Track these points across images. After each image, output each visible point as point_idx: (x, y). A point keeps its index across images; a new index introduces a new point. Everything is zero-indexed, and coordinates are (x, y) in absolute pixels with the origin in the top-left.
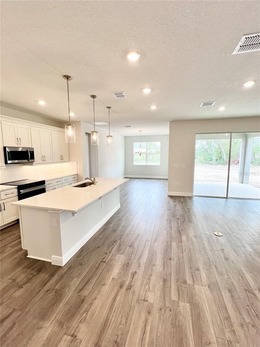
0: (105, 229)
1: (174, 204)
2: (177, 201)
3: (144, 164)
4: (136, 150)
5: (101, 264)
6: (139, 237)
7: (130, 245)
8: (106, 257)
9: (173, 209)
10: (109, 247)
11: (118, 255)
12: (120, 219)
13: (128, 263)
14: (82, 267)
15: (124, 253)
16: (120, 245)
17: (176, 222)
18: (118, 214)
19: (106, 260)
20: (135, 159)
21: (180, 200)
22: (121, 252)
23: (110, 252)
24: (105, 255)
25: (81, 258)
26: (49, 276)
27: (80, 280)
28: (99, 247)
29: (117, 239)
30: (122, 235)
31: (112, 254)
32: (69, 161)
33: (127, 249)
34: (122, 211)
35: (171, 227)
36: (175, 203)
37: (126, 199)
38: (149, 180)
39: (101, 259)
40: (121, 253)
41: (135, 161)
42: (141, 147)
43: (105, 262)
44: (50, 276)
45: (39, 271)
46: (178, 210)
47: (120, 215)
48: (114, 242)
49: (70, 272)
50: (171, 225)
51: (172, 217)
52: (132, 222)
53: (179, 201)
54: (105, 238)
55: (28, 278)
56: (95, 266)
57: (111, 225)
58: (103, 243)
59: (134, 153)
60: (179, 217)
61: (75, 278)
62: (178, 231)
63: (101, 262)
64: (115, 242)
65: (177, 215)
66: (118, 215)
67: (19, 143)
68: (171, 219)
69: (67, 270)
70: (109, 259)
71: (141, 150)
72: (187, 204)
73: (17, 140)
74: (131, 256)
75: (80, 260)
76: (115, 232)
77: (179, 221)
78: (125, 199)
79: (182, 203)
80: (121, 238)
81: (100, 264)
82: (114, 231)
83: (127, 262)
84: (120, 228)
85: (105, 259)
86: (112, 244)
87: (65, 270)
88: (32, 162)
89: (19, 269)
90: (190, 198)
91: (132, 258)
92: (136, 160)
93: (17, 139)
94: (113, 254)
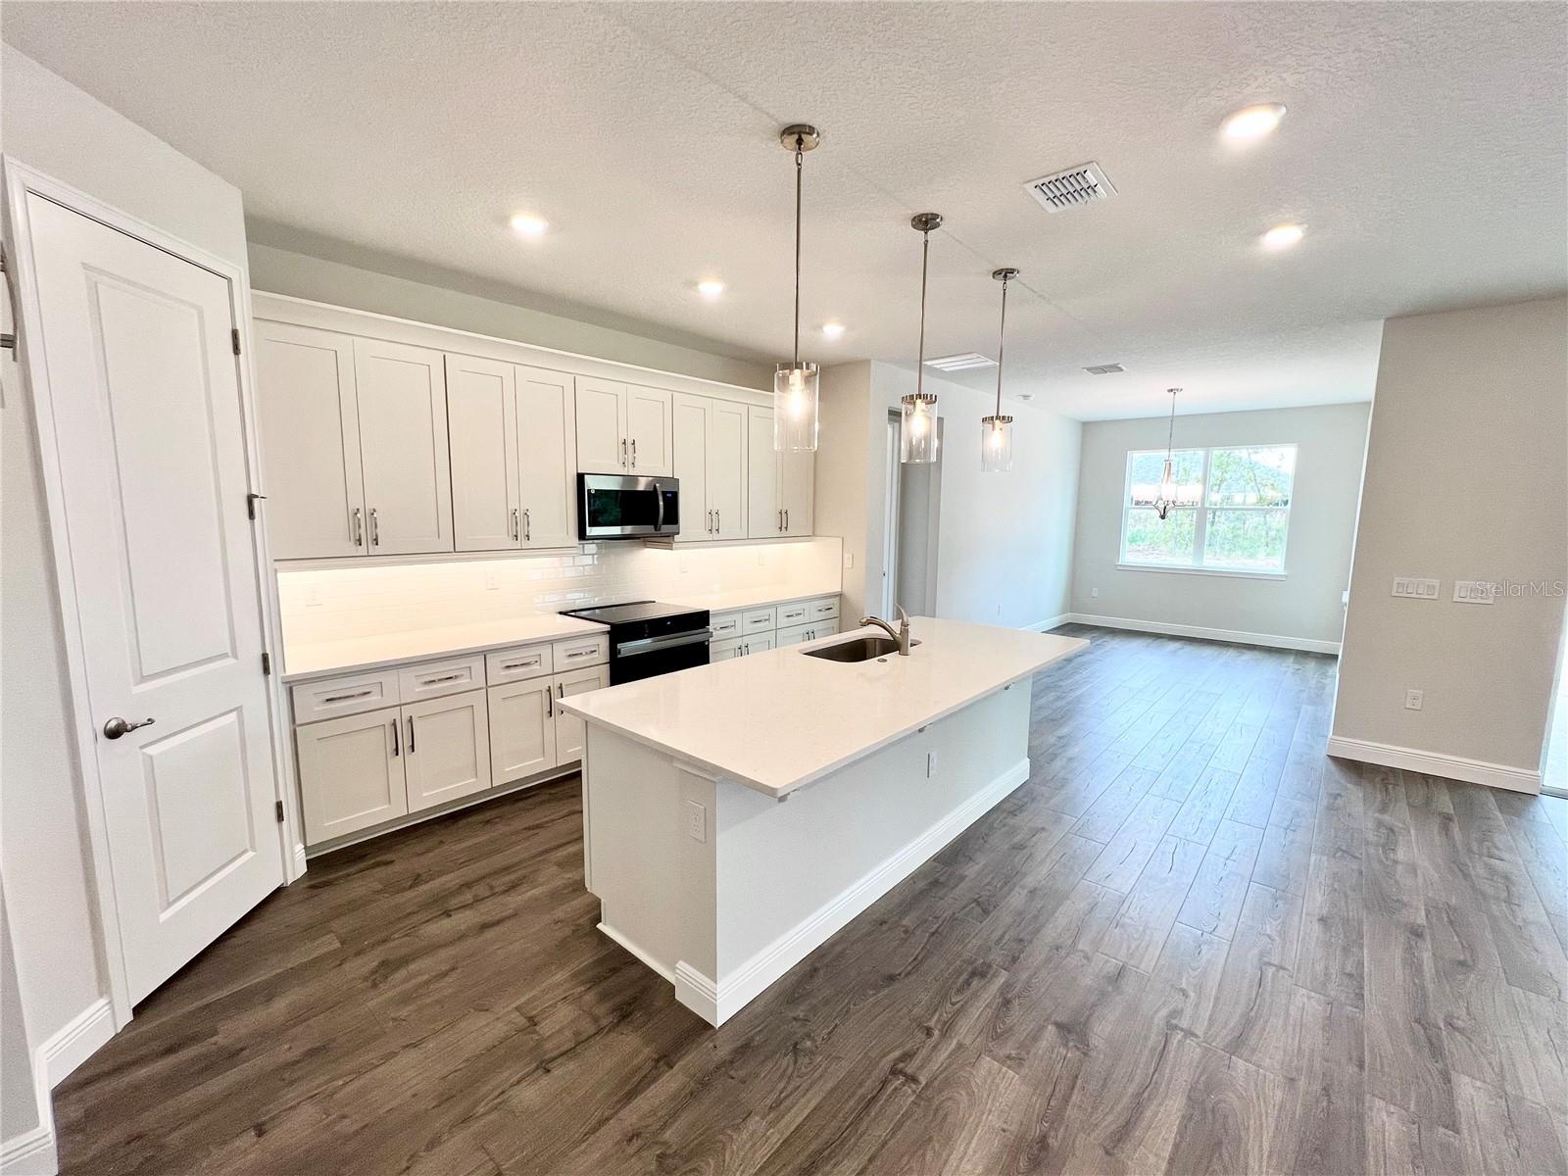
0: (935, 883)
1: (1380, 824)
2: (1403, 806)
3: (1183, 560)
4: (1137, 490)
5: (890, 1089)
6: (1129, 987)
7: (1062, 1018)
8: (924, 1052)
9: (1372, 851)
10: (943, 996)
11: (986, 1061)
12: (1020, 847)
13: (1043, 1142)
14: (796, 1062)
15: (1026, 1064)
16: (1007, 1003)
17: (1398, 953)
18: (1013, 813)
19: (922, 1067)
20: (1129, 534)
21: (1428, 802)
22: (1009, 1048)
23: (947, 1029)
24: (921, 1036)
25: (802, 1015)
26: (656, 1056)
27: (776, 1138)
28: (891, 979)
29: (996, 957)
30: (1021, 940)
31: (953, 1046)
32: (813, 534)
33: (1044, 1044)
34: (1033, 800)
35: (1356, 978)
36: (1386, 818)
37: (1065, 741)
38: (1208, 652)
39: (897, 1054)
40: (1009, 1057)
41: (1127, 544)
42: (1173, 477)
43: (914, 1079)
44: (657, 1061)
45: (624, 1014)
46: (1413, 869)
47: (1023, 821)
48: (973, 974)
49: (742, 1073)
50: (1360, 964)
51: (1366, 906)
52: (1089, 877)
53: (1424, 810)
54: (933, 934)
55: (577, 1034)
56: (861, 1085)
57: (971, 870)
58: (918, 963)
59: (1127, 503)
60: (1421, 919)
61: (757, 1118)
62: (1416, 1026)
63: (895, 1072)
64: (981, 972)
65: (1405, 899)
66: (1012, 821)
67: (631, 461)
68: (1360, 923)
69: (729, 1058)
70: (934, 1066)
71: (1169, 491)
72: (1485, 836)
73: (621, 447)
74: (1066, 1100)
75: (795, 1019)
76: (986, 912)
77: (1427, 956)
78: (1060, 738)
79: (1446, 829)
80: (1015, 960)
81: (884, 1083)
82: (978, 904)
83: (1036, 1132)
84: (1017, 899)
85: (917, 1061)
86: (961, 980)
87: (724, 1052)
88: (671, 535)
89: (559, 977)
90: (1515, 801)
91: (1071, 1112)
92: (1133, 541)
93: (624, 443)
94: (960, 1046)
